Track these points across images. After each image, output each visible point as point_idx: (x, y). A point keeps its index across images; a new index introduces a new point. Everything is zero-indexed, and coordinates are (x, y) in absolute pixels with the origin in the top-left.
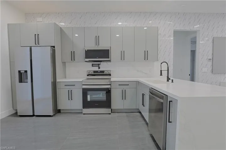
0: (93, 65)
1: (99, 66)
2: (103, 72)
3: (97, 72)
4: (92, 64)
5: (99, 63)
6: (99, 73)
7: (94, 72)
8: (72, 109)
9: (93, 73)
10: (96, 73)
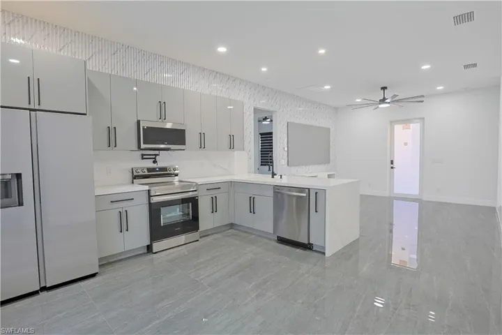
0: (144, 157)
1: (155, 158)
2: (164, 169)
3: (154, 170)
4: (143, 155)
5: (157, 152)
6: (157, 171)
7: (149, 170)
8: (127, 249)
9: (147, 173)
10: (152, 173)
